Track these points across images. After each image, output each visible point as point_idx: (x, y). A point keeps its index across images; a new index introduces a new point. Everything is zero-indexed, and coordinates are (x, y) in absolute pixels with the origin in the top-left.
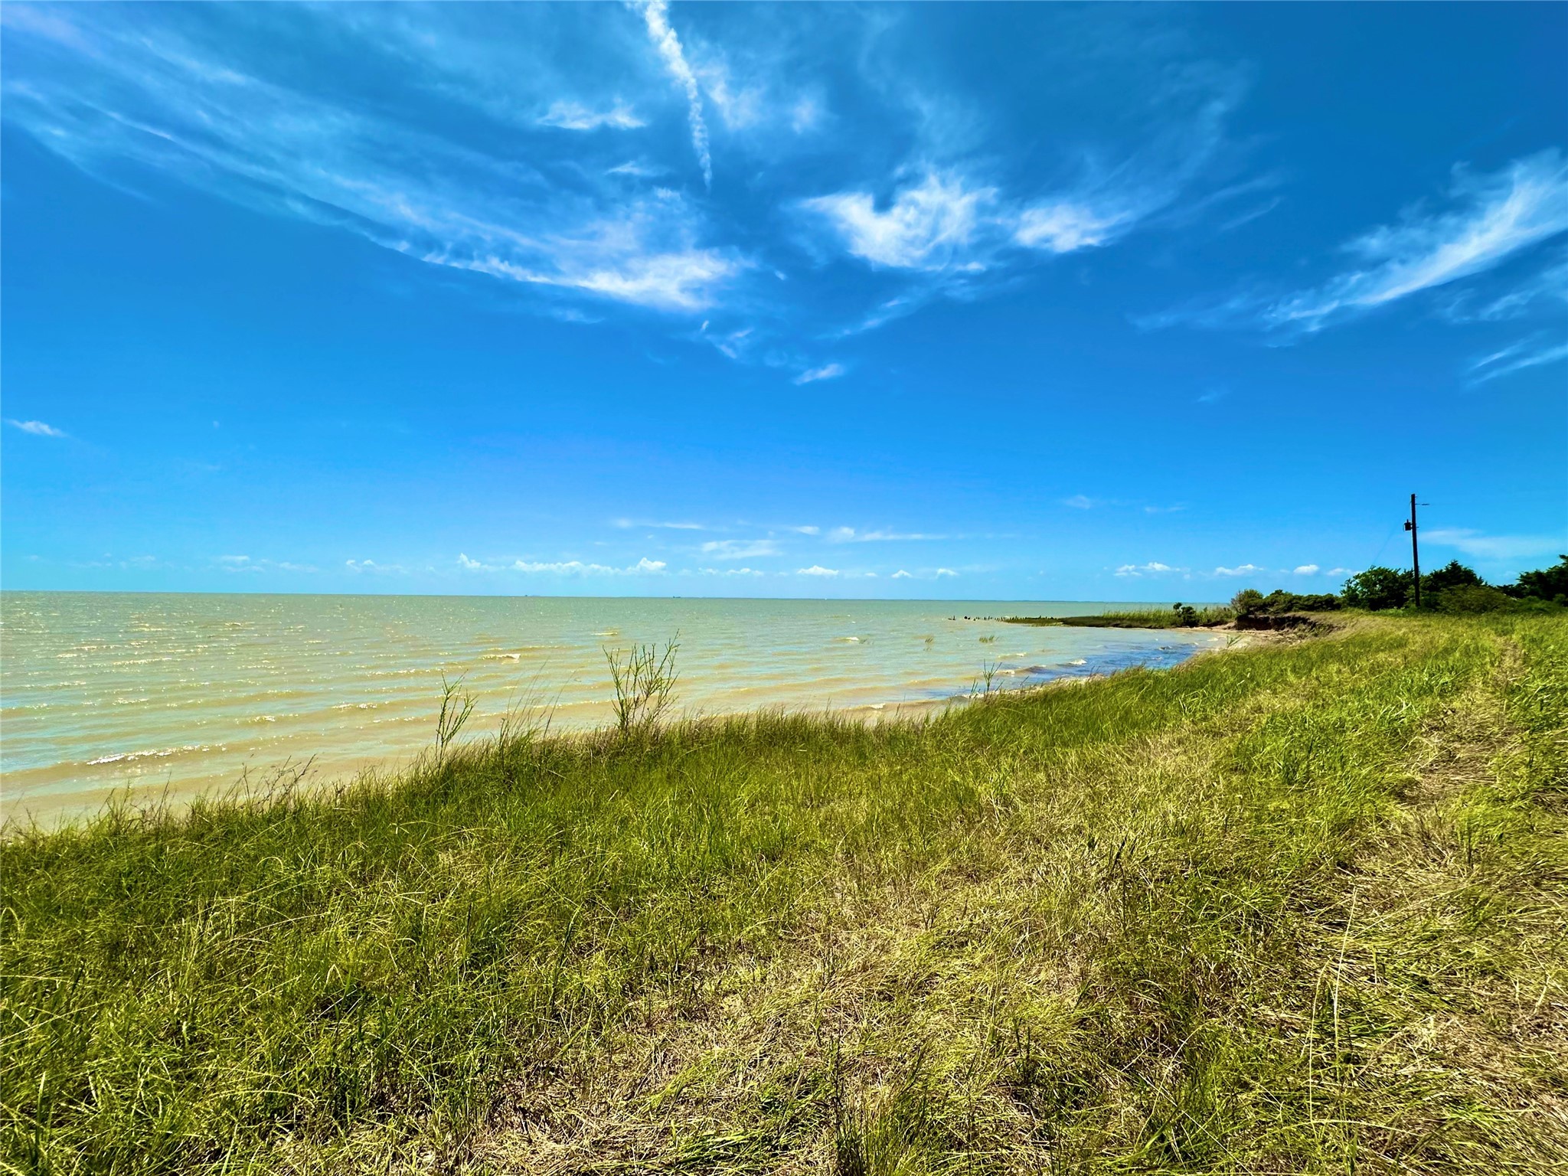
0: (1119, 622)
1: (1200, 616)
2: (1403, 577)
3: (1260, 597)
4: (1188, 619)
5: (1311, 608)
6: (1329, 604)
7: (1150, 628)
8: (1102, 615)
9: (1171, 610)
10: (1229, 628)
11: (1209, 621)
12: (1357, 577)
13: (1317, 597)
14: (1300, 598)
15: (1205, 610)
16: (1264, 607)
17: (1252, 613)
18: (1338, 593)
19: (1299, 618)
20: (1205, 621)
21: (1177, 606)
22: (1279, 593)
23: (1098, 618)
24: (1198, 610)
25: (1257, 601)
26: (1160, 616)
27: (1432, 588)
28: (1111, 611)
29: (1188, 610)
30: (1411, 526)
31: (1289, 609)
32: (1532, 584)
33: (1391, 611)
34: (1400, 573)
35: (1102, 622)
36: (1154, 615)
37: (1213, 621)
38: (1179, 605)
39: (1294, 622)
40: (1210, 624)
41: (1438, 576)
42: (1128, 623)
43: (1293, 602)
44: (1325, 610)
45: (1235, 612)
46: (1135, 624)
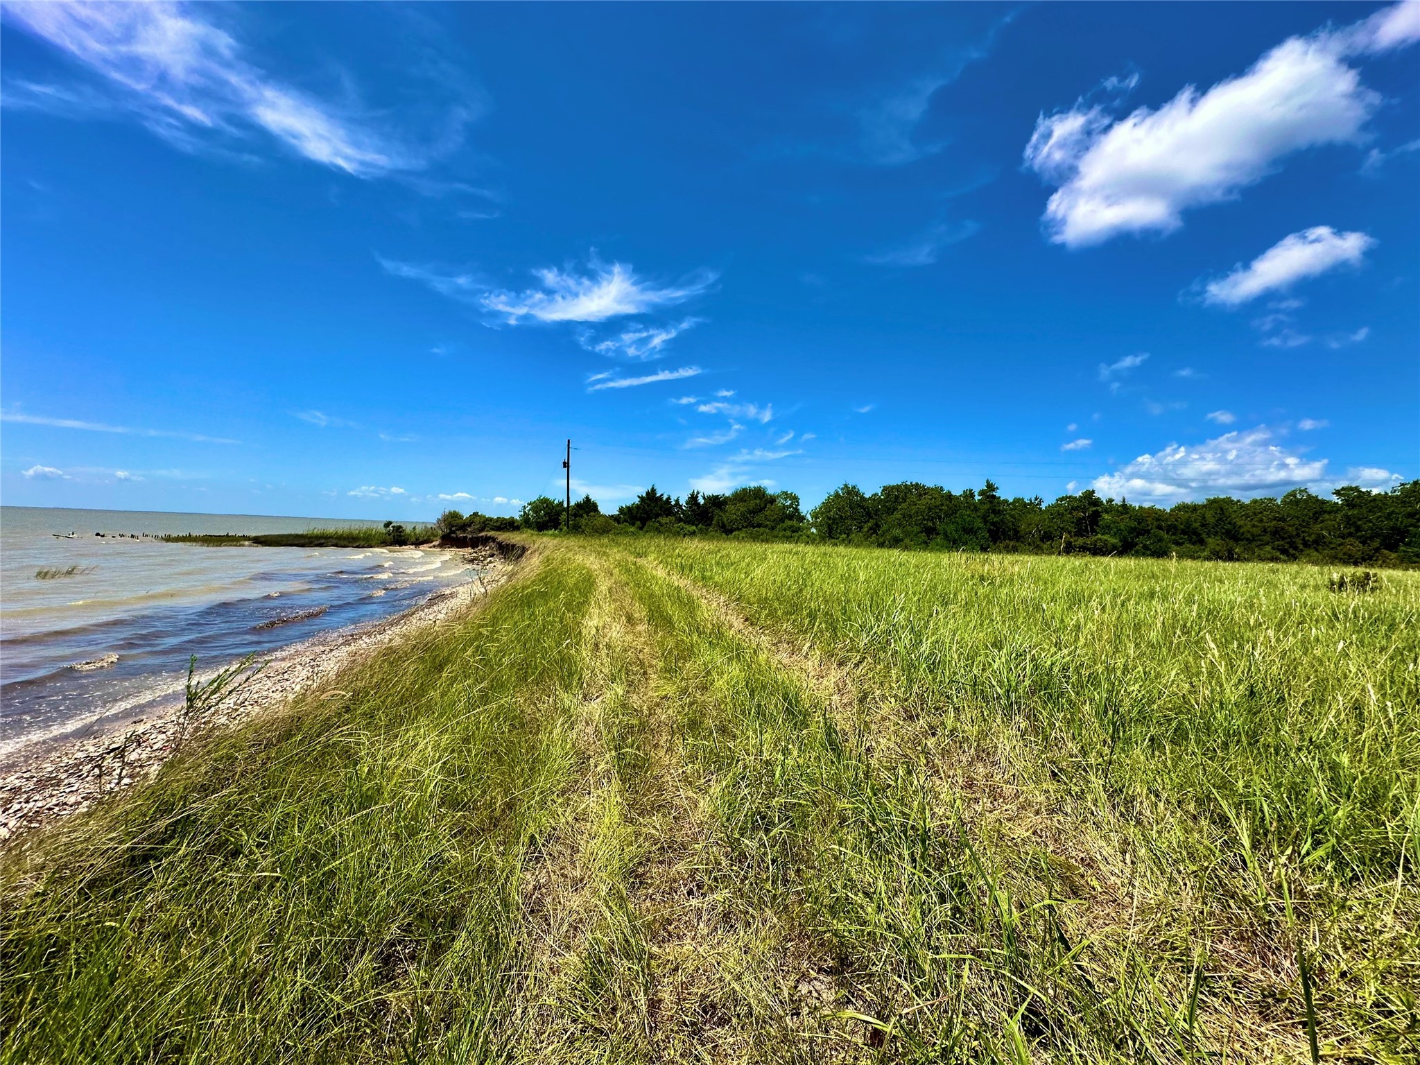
0: (323, 541)
1: (409, 535)
2: (558, 505)
3: (461, 518)
4: (397, 537)
5: (499, 529)
6: (509, 525)
7: (358, 547)
8: (305, 533)
9: (381, 528)
10: (434, 546)
11: (417, 539)
12: (529, 504)
13: (504, 519)
14: (491, 519)
15: (414, 528)
16: (464, 526)
17: (454, 532)
18: (517, 516)
19: (490, 538)
20: (413, 539)
21: (387, 524)
22: (476, 514)
23: (301, 536)
24: (408, 529)
25: (458, 521)
26: (370, 535)
27: (575, 515)
28: (318, 529)
29: (398, 529)
30: (566, 465)
31: (482, 530)
32: (625, 514)
33: (551, 532)
34: (556, 502)
35: (302, 541)
36: (365, 533)
37: (421, 539)
38: (390, 523)
39: (485, 541)
40: (418, 543)
41: (578, 505)
42: (334, 541)
43: (486, 523)
44: (508, 530)
45: (440, 532)
46: (342, 543)
